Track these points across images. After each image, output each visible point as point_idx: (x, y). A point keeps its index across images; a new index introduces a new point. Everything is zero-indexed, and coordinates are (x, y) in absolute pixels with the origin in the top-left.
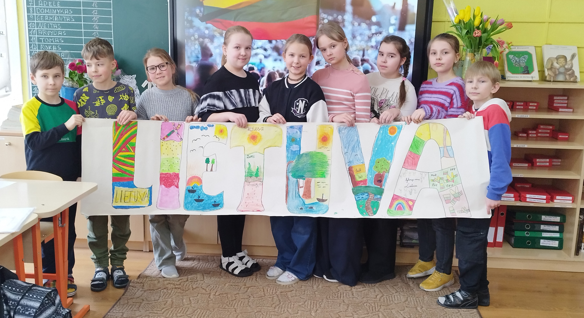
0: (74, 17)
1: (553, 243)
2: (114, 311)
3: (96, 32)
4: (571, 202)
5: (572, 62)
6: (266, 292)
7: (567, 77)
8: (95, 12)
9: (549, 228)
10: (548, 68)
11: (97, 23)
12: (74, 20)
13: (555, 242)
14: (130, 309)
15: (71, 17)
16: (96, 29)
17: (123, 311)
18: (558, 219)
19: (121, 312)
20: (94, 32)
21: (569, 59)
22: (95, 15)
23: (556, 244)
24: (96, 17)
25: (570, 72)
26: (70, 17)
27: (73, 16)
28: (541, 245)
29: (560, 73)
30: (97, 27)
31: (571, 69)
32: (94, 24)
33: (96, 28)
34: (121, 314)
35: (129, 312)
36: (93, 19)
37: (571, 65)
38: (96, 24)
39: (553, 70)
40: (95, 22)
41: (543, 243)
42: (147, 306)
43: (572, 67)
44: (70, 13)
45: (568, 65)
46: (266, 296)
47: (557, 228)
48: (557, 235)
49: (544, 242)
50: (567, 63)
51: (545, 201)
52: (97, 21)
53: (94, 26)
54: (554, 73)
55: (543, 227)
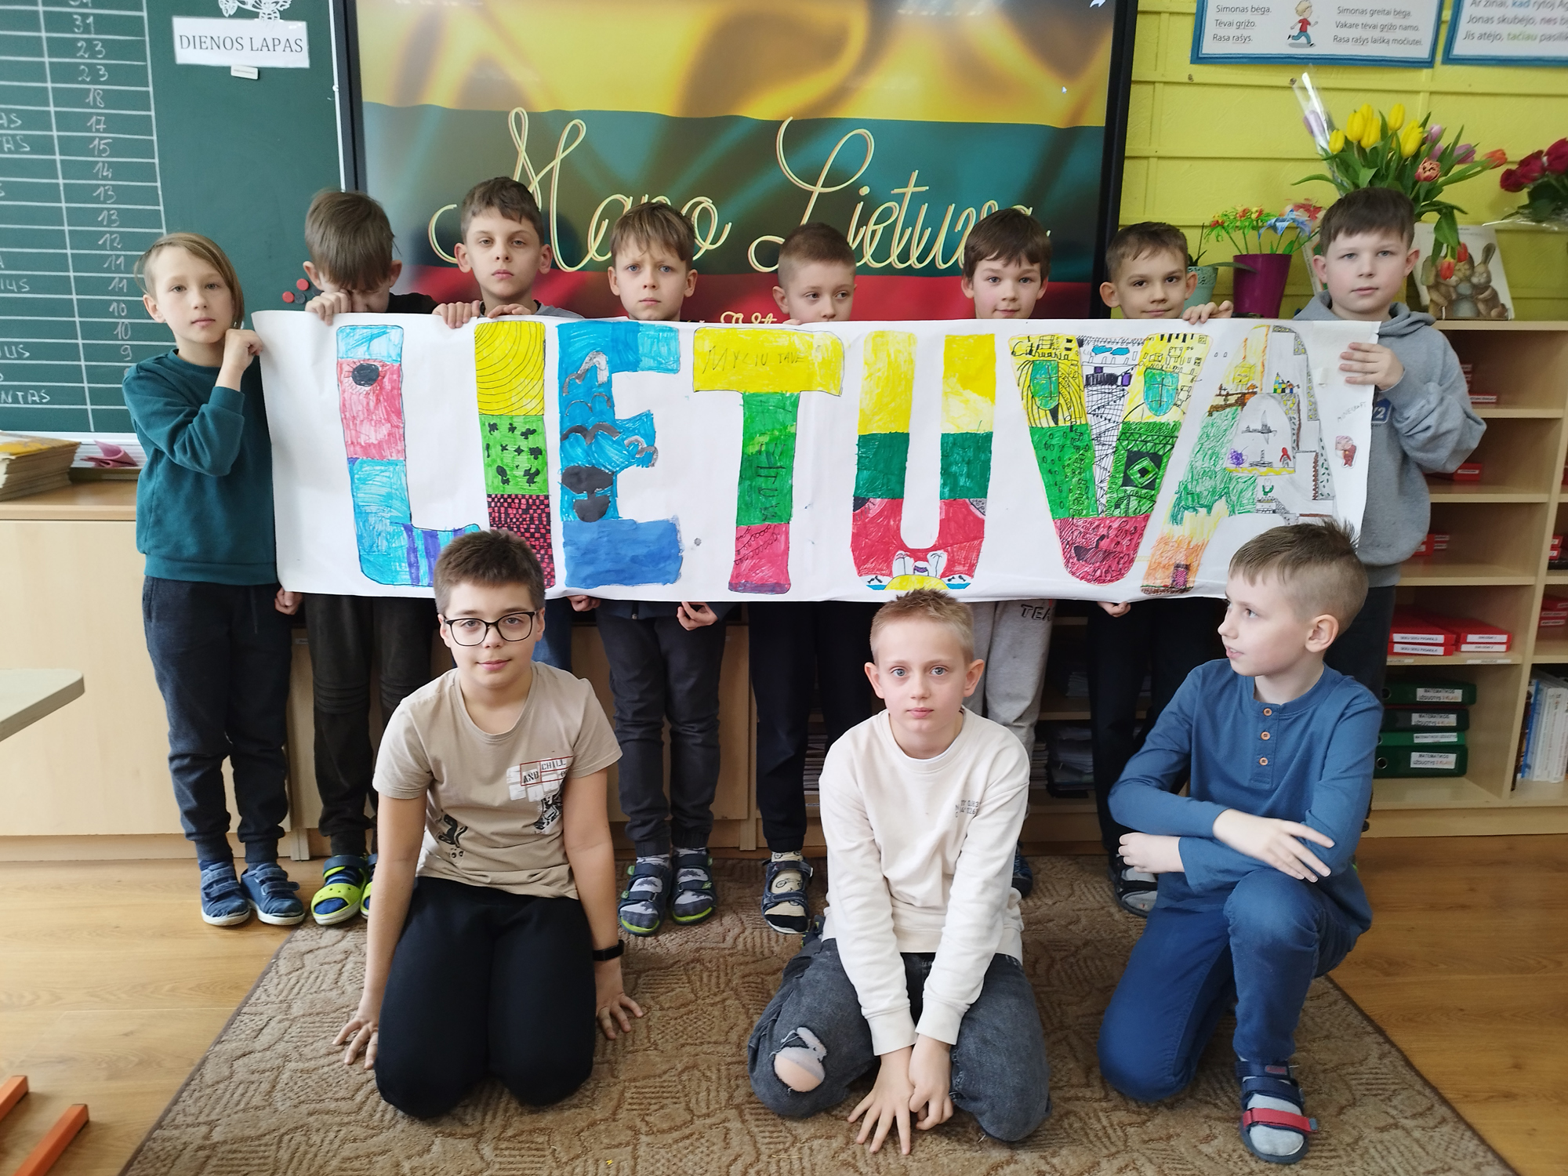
0: (26, 138)
1: (1441, 759)
2: (180, 1119)
3: (104, 186)
4: (1503, 648)
5: (1487, 268)
6: (698, 983)
7: (1481, 307)
8: (98, 122)
9: (1432, 720)
10: (1430, 284)
11: (107, 157)
12: (28, 149)
13: (1447, 757)
14: (237, 1104)
15: (18, 138)
16: (105, 178)
17: (213, 1117)
18: (1456, 696)
19: (206, 1119)
20: (98, 186)
21: (1478, 258)
22: (98, 131)
23: (1449, 761)
24: (101, 139)
25: (1487, 293)
26: (14, 136)
27: (24, 135)
28: (1412, 766)
29: (1461, 298)
30: (108, 170)
31: (1486, 285)
32: (97, 162)
33: (105, 174)
34: (204, 1129)
35: (236, 1116)
36: (91, 146)
37: (1485, 275)
38: (104, 162)
39: (1443, 289)
40: (101, 153)
41: (1417, 762)
42: (300, 1084)
43: (1489, 280)
44: (12, 126)
45: (1477, 274)
46: (699, 1001)
47: (1451, 720)
48: (1452, 738)
49: (1422, 759)
50: (1476, 270)
51: (1440, 650)
52: (104, 150)
53: (97, 168)
54: (1446, 298)
55: (1416, 719)
